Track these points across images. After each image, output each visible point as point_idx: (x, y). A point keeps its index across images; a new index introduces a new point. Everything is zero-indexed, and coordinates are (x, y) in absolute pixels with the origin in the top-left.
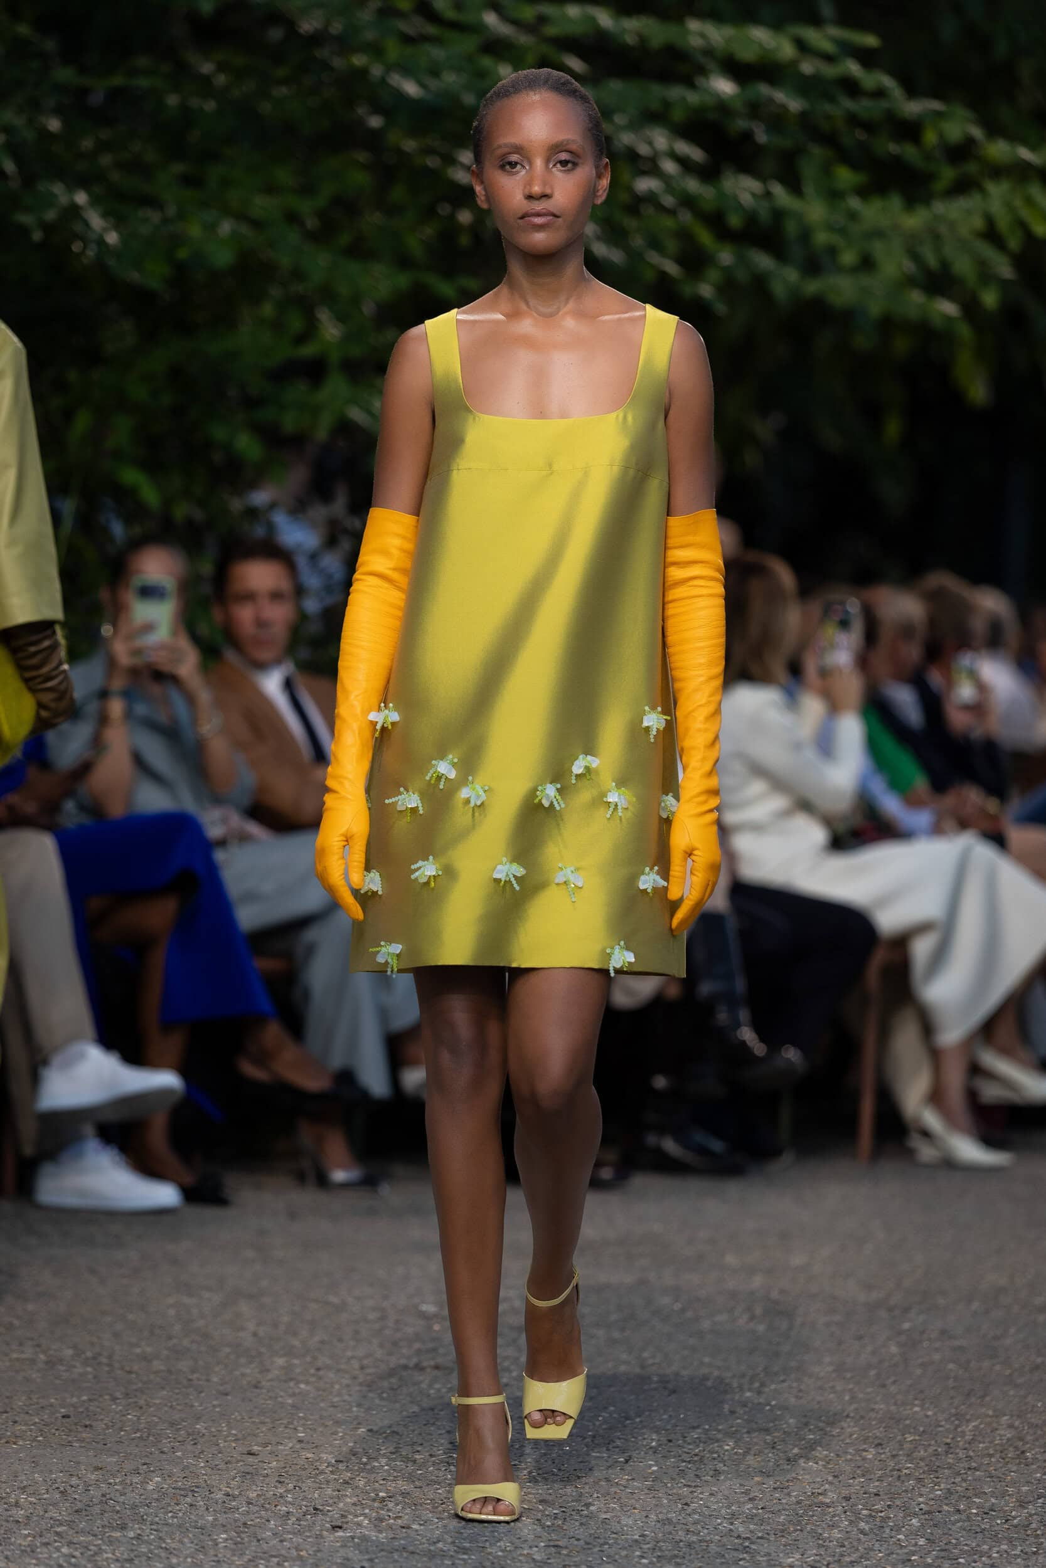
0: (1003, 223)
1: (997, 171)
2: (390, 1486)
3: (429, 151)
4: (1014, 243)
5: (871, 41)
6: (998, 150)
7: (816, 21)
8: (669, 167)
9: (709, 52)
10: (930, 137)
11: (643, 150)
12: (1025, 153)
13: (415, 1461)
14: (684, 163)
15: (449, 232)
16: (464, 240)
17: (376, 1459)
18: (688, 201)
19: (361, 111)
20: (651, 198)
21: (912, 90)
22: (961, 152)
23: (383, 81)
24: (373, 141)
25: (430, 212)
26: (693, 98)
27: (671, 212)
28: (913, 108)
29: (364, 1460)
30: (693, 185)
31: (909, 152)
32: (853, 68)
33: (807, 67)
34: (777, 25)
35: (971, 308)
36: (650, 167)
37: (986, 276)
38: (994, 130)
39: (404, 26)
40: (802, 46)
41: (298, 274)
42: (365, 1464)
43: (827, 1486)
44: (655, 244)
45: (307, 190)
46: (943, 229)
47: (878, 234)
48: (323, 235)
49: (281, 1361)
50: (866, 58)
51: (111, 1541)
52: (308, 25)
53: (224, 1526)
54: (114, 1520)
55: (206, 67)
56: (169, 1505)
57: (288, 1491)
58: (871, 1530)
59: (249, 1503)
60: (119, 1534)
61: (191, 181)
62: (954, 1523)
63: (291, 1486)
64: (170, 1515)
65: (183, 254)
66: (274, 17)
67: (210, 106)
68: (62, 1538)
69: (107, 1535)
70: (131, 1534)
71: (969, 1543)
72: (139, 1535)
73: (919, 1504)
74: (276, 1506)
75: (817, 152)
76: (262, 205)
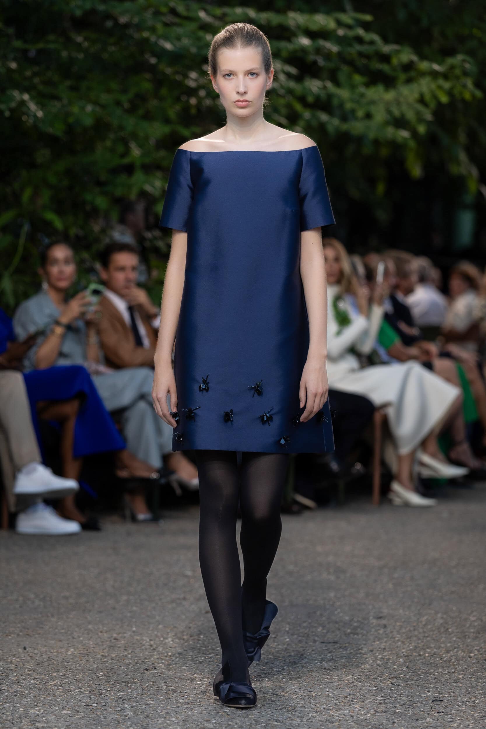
0: (428, 97)
1: (425, 74)
2: (173, 650)
3: (177, 73)
4: (433, 104)
5: (369, 18)
6: (424, 65)
7: (343, 11)
8: (282, 77)
9: (298, 27)
10: (395, 61)
12: (436, 67)
13: (184, 639)
14: (288, 75)
15: (186, 108)
16: (193, 111)
17: (167, 638)
18: (290, 92)
19: (147, 56)
21: (386, 40)
22: (408, 67)
23: (156, 43)
24: (152, 69)
25: (178, 99)
26: (290, 47)
27: (283, 97)
28: (386, 49)
29: (162, 639)
30: (292, 84)
31: (385, 68)
32: (360, 32)
33: (341, 32)
34: (327, 13)
35: (415, 134)
37: (420, 119)
38: (423, 57)
39: (164, 19)
40: (339, 22)
41: (121, 128)
42: (162, 641)
44: (276, 111)
45: (124, 91)
46: (402, 99)
47: (372, 102)
48: (132, 110)
49: (125, 598)
50: (366, 26)
51: (52, 677)
52: (123, 20)
53: (101, 669)
54: (54, 668)
55: (79, 39)
56: (77, 661)
57: (129, 654)
58: (382, 664)
59: (112, 659)
60: (56, 674)
61: (74, 88)
62: (418, 660)
63: (130, 651)
64: (78, 665)
65: (71, 120)
66: (108, 16)
67: (81, 56)
68: (31, 676)
69: (51, 674)
70: (61, 674)
71: (425, 669)
72: (65, 674)
73: (403, 652)
74: (124, 660)
75: (345, 69)
76: (105, 98)
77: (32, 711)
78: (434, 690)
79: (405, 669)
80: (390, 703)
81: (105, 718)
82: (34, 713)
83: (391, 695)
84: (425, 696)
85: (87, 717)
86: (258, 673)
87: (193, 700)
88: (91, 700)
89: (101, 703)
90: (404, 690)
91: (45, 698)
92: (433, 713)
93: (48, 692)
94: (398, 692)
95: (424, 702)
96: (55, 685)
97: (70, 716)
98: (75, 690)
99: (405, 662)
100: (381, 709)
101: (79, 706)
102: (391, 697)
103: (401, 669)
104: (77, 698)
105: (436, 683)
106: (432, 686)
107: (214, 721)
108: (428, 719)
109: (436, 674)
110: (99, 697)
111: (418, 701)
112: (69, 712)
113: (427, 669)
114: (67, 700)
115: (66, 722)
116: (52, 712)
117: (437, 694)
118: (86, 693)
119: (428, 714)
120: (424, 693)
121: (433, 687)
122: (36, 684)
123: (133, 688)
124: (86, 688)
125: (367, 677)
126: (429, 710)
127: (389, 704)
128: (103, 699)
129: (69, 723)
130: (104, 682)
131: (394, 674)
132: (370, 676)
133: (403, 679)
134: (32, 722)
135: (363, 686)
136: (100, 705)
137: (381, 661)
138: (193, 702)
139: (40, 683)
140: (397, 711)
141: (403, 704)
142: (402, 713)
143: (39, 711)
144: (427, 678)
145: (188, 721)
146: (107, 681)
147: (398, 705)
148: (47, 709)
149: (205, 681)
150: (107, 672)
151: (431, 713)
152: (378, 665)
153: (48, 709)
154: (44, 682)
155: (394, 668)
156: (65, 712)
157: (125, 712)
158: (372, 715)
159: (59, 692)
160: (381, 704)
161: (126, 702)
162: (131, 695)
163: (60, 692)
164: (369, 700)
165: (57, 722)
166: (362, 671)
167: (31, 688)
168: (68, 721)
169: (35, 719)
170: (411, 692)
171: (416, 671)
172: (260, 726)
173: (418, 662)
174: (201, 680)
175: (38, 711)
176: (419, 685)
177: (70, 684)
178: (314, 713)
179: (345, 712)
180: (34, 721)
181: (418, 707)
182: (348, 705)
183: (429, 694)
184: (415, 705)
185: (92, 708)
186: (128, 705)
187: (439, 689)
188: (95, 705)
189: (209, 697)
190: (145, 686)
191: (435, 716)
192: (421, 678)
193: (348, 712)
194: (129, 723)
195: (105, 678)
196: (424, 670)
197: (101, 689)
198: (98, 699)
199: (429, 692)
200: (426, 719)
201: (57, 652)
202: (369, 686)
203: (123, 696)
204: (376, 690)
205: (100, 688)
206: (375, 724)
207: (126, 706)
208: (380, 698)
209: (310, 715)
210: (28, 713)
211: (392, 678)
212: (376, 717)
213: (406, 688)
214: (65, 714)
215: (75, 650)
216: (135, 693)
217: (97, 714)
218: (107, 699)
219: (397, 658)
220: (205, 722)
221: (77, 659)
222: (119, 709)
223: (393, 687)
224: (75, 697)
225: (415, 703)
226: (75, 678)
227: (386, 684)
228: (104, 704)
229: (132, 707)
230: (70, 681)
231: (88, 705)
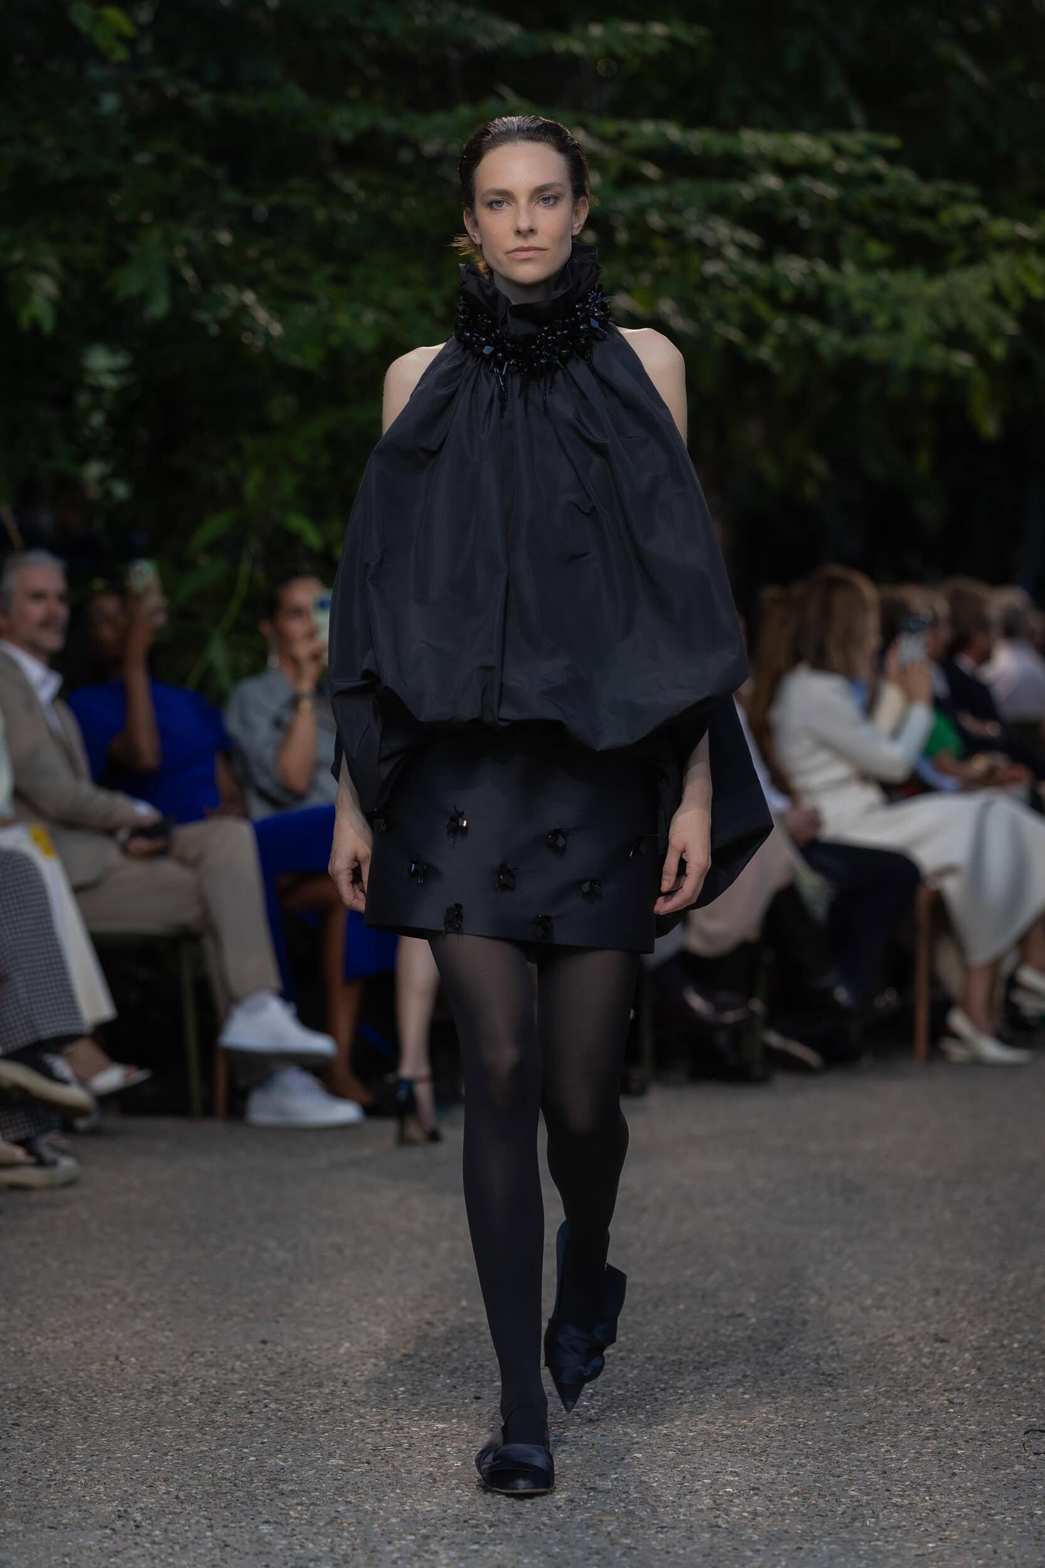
0: (1007, 287)
1: (1001, 245)
4: (1017, 303)
5: (892, 142)
6: (1001, 228)
7: (847, 126)
8: (731, 252)
9: (761, 156)
10: (945, 218)
11: (709, 239)
12: (1023, 230)
14: (744, 249)
18: (748, 280)
20: (717, 279)
22: (970, 231)
26: (746, 192)
27: (734, 290)
28: (927, 193)
30: (751, 266)
31: (927, 227)
32: (879, 165)
33: (842, 166)
34: (816, 132)
35: (984, 359)
36: (716, 252)
37: (995, 331)
38: (997, 211)
40: (838, 150)
43: (895, 1330)
44: (721, 315)
46: (958, 295)
47: (903, 300)
50: (891, 157)
51: (310, 1397)
52: (430, 148)
53: (402, 1381)
54: (313, 1379)
55: (349, 185)
56: (357, 1365)
57: (454, 1350)
58: (932, 1364)
59: (422, 1362)
60: (316, 1391)
61: (340, 280)
62: (1000, 1356)
63: (456, 1347)
64: (358, 1373)
65: (335, 340)
66: (402, 141)
67: (352, 218)
68: (270, 1396)
69: (307, 1392)
70: (327, 1391)
71: (1012, 1371)
72: (333, 1391)
73: (970, 1341)
74: (444, 1363)
75: (853, 232)
76: (398, 297)
77: (272, 1461)
78: (1029, 1411)
79: (973, 1372)
80: (946, 1437)
81: (409, 1472)
82: (276, 1465)
83: (948, 1422)
84: (1012, 1422)
85: (376, 1471)
86: (698, 1384)
87: (575, 1437)
88: (383, 1440)
89: (401, 1445)
90: (973, 1413)
91: (295, 1436)
92: (1027, 1454)
93: (301, 1426)
94: (962, 1416)
95: (1010, 1435)
96: (316, 1412)
97: (343, 1470)
98: (352, 1422)
99: (974, 1359)
100: (928, 1448)
101: (360, 1451)
102: (948, 1426)
103: (966, 1372)
104: (357, 1436)
105: (1032, 1398)
106: (1025, 1404)
107: (615, 1476)
108: (1017, 1467)
109: (1033, 1381)
110: (398, 1433)
111: (998, 1433)
112: (341, 1462)
113: (1016, 1373)
114: (338, 1439)
115: (336, 1482)
116: (311, 1463)
117: (1034, 1419)
118: (374, 1427)
119: (1018, 1457)
120: (1012, 1418)
121: (1028, 1406)
122: (280, 1411)
123: (462, 1416)
124: (373, 1416)
125: (904, 1388)
126: (1018, 1449)
127: (943, 1440)
128: (405, 1437)
129: (341, 1482)
130: (406, 1405)
131: (954, 1383)
132: (908, 1386)
133: (970, 1391)
134: (272, 1482)
135: (894, 1406)
136: (400, 1448)
137: (928, 1358)
138: (574, 1439)
139: (286, 1408)
140: (959, 1452)
141: (971, 1439)
142: (968, 1456)
143: (285, 1460)
144: (1016, 1389)
145: (564, 1477)
146: (413, 1403)
147: (961, 1442)
148: (300, 1458)
149: (598, 1400)
150: (412, 1385)
151: (1022, 1455)
152: (924, 1366)
153: (303, 1458)
154: (295, 1407)
155: (954, 1371)
156: (333, 1461)
157: (446, 1461)
158: (911, 1460)
159: (321, 1424)
160: (928, 1438)
161: (449, 1442)
162: (458, 1429)
163: (325, 1424)
164: (906, 1433)
165: (319, 1481)
166: (895, 1376)
167: (269, 1419)
168: (339, 1480)
169: (277, 1477)
170: (986, 1416)
171: (995, 1375)
172: (700, 1483)
173: (999, 1359)
174: (589, 1400)
175: (283, 1462)
176: (1001, 1403)
177: (342, 1409)
178: (803, 1457)
179: (862, 1455)
180: (274, 1479)
181: (998, 1443)
182: (866, 1442)
183: (1020, 1419)
184: (992, 1440)
185: (385, 1455)
186: (453, 1448)
187: (1037, 1410)
188: (390, 1448)
189: (605, 1430)
190: (484, 1412)
191: (1029, 1460)
192: (1004, 1389)
193: (866, 1455)
194: (454, 1482)
195: (410, 1397)
196: (1010, 1373)
197: (401, 1419)
198: (396, 1437)
199: (1019, 1415)
200: (1012, 1466)
201: (319, 1349)
202: (907, 1406)
203: (443, 1430)
204: (919, 1413)
205: (400, 1416)
206: (917, 1477)
207: (449, 1449)
208: (927, 1429)
209: (795, 1462)
210: (264, 1465)
211: (950, 1390)
212: (920, 1464)
213: (976, 1408)
214: (333, 1465)
215: (352, 1345)
216: (465, 1425)
217: (393, 1466)
218: (412, 1437)
219: (958, 1353)
220: (597, 1478)
221: (356, 1362)
222: (436, 1455)
223: (952, 1408)
224: (352, 1435)
225: (993, 1437)
226: (353, 1399)
227: (940, 1402)
228: (406, 1445)
229: (460, 1451)
230: (342, 1404)
231: (376, 1449)
